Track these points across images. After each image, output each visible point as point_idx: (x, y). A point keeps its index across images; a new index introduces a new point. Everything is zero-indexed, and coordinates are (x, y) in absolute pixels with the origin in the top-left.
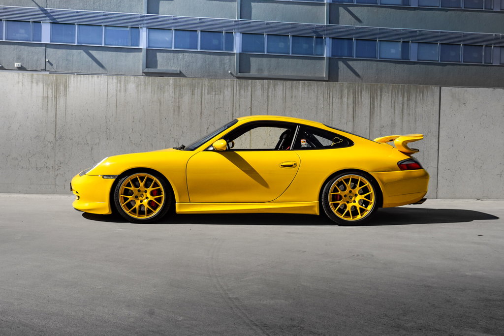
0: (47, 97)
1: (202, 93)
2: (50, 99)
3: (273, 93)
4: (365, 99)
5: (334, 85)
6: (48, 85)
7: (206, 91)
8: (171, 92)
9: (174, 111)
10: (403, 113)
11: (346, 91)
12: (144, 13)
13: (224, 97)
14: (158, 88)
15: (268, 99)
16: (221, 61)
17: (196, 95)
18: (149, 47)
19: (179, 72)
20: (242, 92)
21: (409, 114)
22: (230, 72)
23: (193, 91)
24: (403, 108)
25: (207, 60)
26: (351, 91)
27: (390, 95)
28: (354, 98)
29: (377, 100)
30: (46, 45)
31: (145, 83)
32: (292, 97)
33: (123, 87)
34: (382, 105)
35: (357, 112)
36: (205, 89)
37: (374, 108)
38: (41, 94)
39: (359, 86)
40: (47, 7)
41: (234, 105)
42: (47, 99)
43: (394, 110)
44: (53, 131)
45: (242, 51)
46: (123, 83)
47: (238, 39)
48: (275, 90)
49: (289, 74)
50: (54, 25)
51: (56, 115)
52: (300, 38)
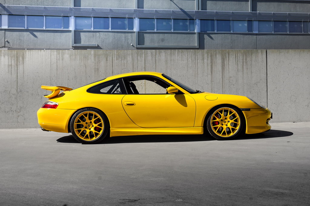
0: (11, 65)
1: (112, 59)
2: (13, 66)
3: (159, 58)
4: (218, 60)
5: (198, 51)
6: (12, 57)
7: (116, 58)
8: (93, 59)
9: (95, 72)
10: (243, 68)
11: (206, 55)
12: (72, 6)
13: (127, 62)
14: (84, 57)
15: (156, 62)
16: (125, 37)
17: (109, 61)
18: (76, 29)
19: (97, 46)
20: (139, 58)
21: (247, 68)
22: (132, 44)
23: (106, 59)
24: (243, 65)
25: (116, 37)
26: (210, 55)
27: (234, 56)
28: (212, 59)
29: (226, 61)
30: (5, 30)
31: (75, 54)
32: (171, 60)
33: (61, 57)
34: (230, 63)
35: (213, 68)
36: (114, 56)
37: (224, 65)
38: (7, 63)
39: (214, 52)
40: (5, 4)
41: (134, 66)
42: (11, 66)
43: (238, 66)
44: (15, 87)
45: (140, 30)
46: (61, 54)
47: (136, 22)
48: (160, 56)
49: (172, 45)
50: (10, 16)
51: (17, 76)
52: (179, 20)
